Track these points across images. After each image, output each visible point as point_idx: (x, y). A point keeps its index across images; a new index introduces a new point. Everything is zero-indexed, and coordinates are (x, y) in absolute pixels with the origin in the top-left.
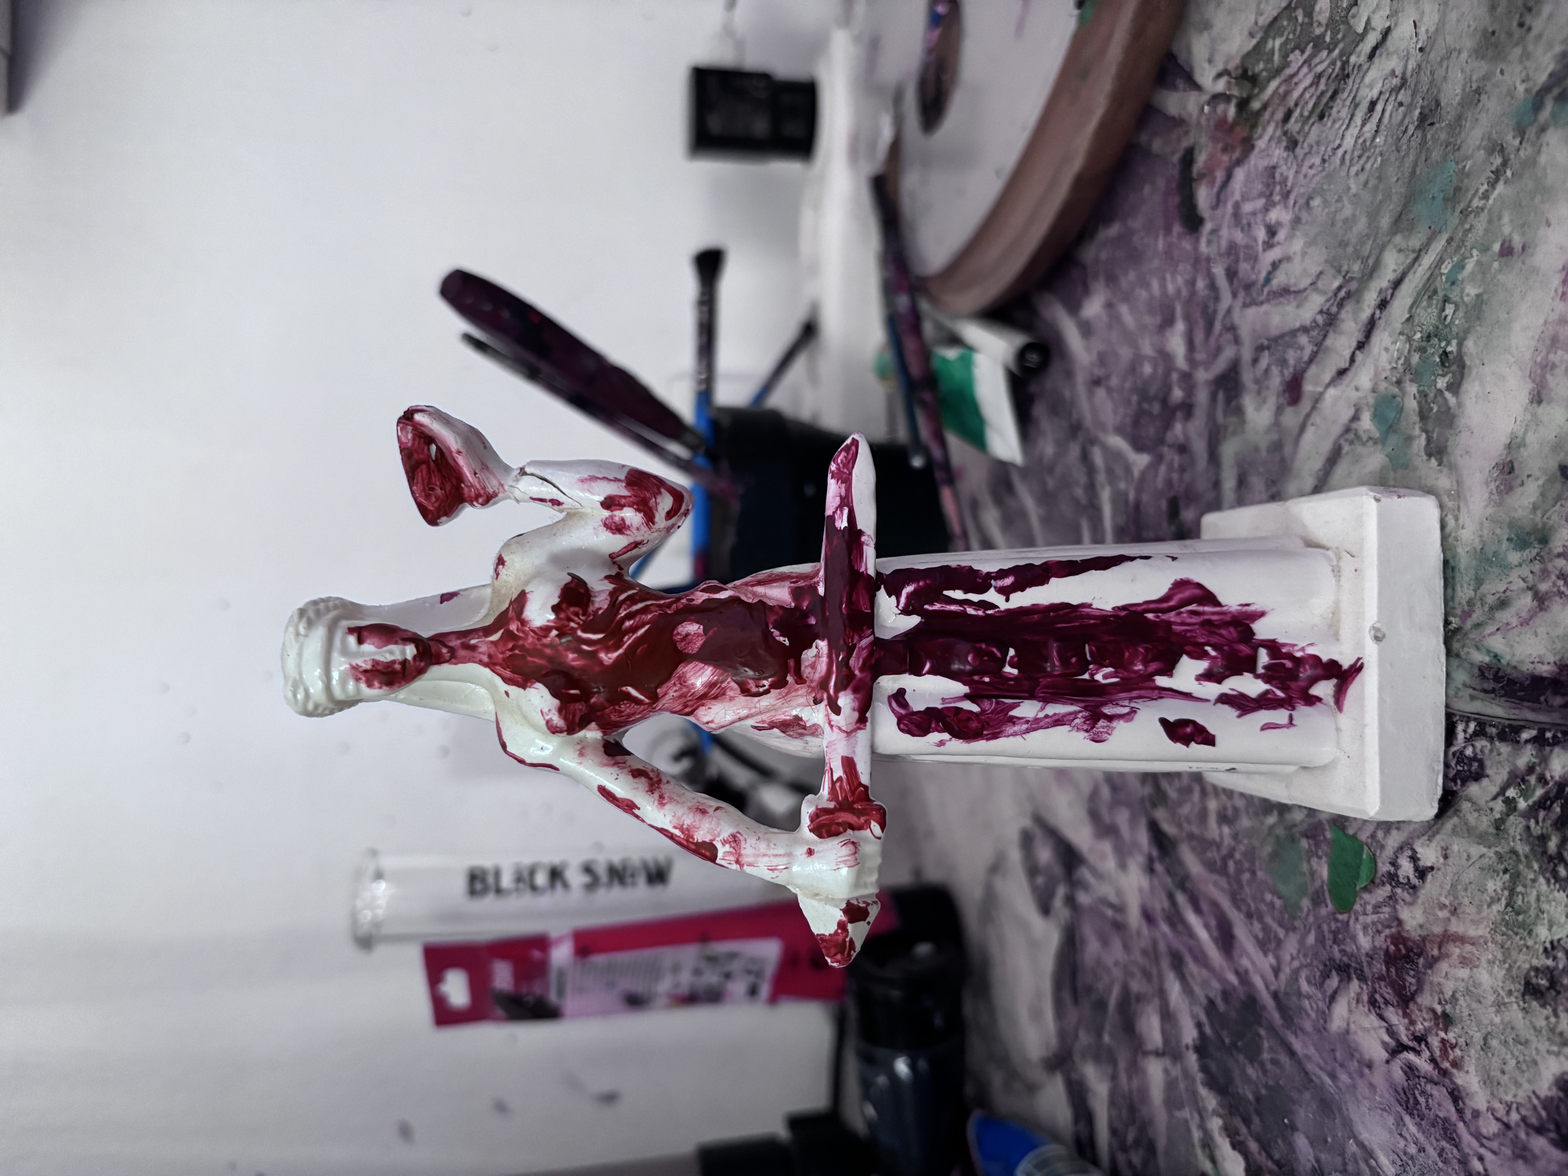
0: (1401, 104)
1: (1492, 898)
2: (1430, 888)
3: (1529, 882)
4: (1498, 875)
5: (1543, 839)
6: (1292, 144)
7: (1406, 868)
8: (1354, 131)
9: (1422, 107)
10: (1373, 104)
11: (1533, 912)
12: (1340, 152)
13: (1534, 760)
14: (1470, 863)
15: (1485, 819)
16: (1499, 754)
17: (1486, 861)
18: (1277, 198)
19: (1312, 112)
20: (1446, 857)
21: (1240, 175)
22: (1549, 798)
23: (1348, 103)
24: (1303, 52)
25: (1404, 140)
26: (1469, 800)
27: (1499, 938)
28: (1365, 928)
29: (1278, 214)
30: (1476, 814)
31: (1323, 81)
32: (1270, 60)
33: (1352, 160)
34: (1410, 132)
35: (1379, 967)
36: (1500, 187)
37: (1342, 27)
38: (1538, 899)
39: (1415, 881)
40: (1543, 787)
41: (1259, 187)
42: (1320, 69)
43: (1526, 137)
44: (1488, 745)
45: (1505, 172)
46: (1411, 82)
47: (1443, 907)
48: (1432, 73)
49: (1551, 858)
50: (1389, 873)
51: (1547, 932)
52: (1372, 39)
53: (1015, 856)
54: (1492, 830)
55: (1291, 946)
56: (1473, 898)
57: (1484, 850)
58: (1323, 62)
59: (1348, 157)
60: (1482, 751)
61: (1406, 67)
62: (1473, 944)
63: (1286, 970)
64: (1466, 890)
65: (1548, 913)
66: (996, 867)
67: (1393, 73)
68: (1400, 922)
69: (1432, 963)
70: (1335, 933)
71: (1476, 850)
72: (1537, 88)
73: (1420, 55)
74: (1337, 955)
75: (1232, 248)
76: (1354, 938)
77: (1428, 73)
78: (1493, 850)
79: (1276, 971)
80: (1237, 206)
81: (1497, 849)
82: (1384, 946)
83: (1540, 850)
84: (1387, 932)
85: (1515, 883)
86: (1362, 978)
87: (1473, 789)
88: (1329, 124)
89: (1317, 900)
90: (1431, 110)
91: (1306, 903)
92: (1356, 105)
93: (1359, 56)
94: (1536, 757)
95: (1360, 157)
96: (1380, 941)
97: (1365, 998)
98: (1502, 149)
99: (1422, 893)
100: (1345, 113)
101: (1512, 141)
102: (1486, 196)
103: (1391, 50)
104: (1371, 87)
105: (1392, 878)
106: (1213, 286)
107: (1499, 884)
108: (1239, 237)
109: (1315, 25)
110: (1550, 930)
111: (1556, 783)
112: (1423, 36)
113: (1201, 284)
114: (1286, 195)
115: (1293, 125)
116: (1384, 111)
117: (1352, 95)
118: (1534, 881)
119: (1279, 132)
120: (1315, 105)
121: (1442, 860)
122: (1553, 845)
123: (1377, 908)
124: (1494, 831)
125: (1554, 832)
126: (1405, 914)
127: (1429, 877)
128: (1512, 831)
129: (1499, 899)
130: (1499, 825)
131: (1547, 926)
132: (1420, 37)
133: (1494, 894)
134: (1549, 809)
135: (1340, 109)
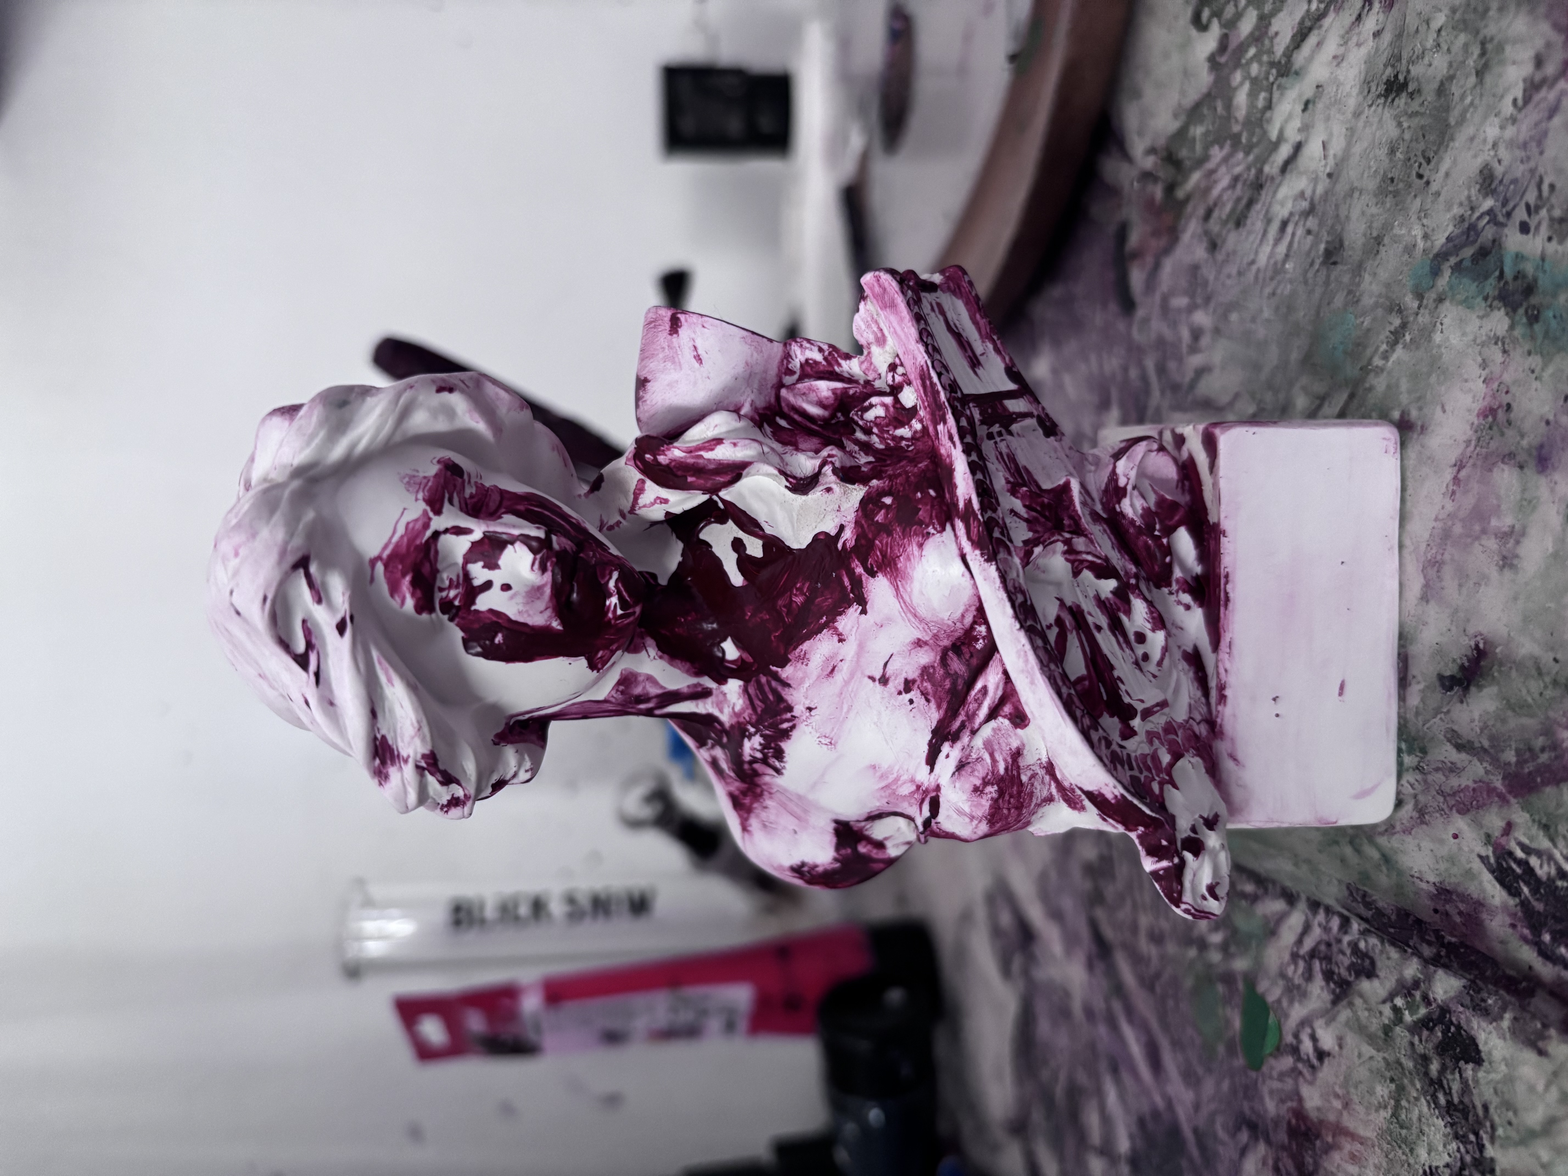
0: (1309, 232)
1: (1379, 1103)
2: (1326, 1072)
3: (1412, 1099)
4: (1385, 1081)
5: (1425, 1059)
6: (1213, 246)
7: (1307, 1046)
8: (1267, 249)
9: (1327, 242)
10: (1284, 224)
11: (1415, 1130)
12: (1254, 268)
13: (1419, 975)
14: (1361, 1061)
15: (1374, 1021)
16: (1389, 958)
17: (1374, 1064)
18: (1199, 301)
19: (1229, 216)
20: (1341, 1047)
21: (1168, 266)
22: (1432, 1020)
23: (1261, 216)
24: (1221, 148)
25: (1310, 275)
26: (1361, 996)
27: (1385, 1146)
28: (1271, 1092)
29: (1201, 318)
30: (1366, 1014)
31: (1239, 186)
32: (1193, 149)
33: (1264, 280)
34: (1316, 266)
35: (1282, 1136)
36: (1399, 352)
37: (1257, 130)
38: (1420, 1120)
39: (1315, 1062)
40: (1427, 1008)
41: (1183, 283)
42: (1238, 170)
43: (1425, 302)
44: (1379, 944)
45: (1404, 336)
46: (1320, 209)
47: (1337, 1096)
48: (1337, 206)
49: (1432, 1082)
50: (1291, 1045)
51: (1426, 1155)
52: (1285, 151)
53: (981, 913)
54: (1380, 1034)
55: (1209, 1087)
56: (1363, 1098)
57: (1373, 1052)
58: (1241, 163)
59: (1261, 276)
60: (1373, 949)
61: (1314, 191)
62: (1362, 1144)
63: (1205, 1111)
64: (1356, 1087)
65: (1428, 1136)
66: (966, 917)
67: (1302, 195)
68: (1300, 1100)
69: (1328, 1149)
70: (1246, 1088)
71: (1368, 1050)
72: (1435, 251)
73: (1328, 181)
74: (1247, 1111)
75: (1161, 343)
76: (1262, 1099)
77: (1333, 207)
78: (1381, 1054)
79: (1197, 1107)
80: (1165, 300)
81: (1386, 1055)
82: (1287, 1118)
83: (1423, 1070)
84: (1289, 1104)
85: (1399, 1095)
86: (1268, 1142)
87: (1365, 985)
88: (1244, 234)
89: (1231, 1049)
90: (1335, 248)
91: (1221, 1049)
92: (1268, 221)
93: (1271, 168)
94: (1422, 973)
95: (1272, 279)
96: (1284, 1109)
97: (1270, 1162)
98: (1400, 311)
99: (1320, 1075)
100: (1259, 225)
101: (1411, 302)
102: (1385, 357)
103: (1302, 169)
104: (1282, 204)
105: (1295, 1050)
106: (1144, 378)
107: (1386, 1093)
108: (1167, 333)
109: (1233, 121)
110: (1429, 1154)
111: (1439, 1006)
112: (1331, 161)
113: (1133, 373)
114: (1208, 299)
115: (1214, 226)
116: (1293, 234)
117: (1265, 209)
118: (1417, 1099)
119: (1199, 230)
120: (1233, 210)
121: (1337, 1048)
122: (1434, 1067)
123: (1281, 1076)
124: (1382, 1036)
125: (1435, 1055)
126: (1306, 1091)
127: (1326, 1061)
128: (1398, 1041)
129: (1385, 1107)
130: (1387, 1030)
131: (1426, 1150)
132: (1329, 161)
133: (1381, 1100)
134: (1431, 1030)
135: (1255, 220)
